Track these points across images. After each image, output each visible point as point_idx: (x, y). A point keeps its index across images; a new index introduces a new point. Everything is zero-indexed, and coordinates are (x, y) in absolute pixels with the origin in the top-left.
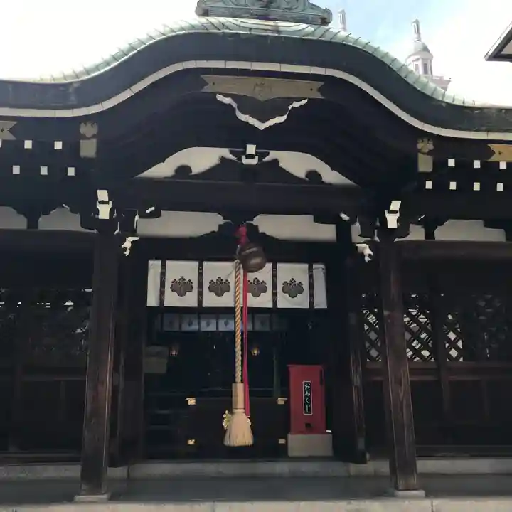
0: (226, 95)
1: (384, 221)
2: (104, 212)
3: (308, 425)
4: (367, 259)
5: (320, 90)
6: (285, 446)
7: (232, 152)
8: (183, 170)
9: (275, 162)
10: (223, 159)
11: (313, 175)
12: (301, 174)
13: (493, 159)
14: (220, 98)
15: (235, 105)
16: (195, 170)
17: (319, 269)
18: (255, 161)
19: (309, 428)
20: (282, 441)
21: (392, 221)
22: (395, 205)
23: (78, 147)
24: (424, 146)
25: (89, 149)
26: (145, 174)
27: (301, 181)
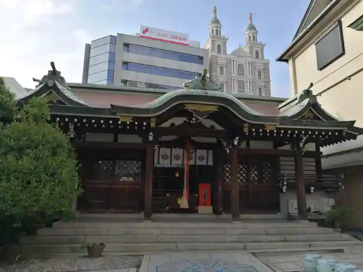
0: (191, 109)
1: (233, 142)
2: (151, 138)
3: (204, 203)
4: (228, 153)
5: (218, 109)
6: (198, 209)
7: (188, 119)
8: (173, 125)
9: (201, 123)
10: (185, 121)
11: (212, 127)
12: (208, 126)
13: (265, 129)
14: (189, 110)
15: (193, 112)
16: (176, 125)
17: (211, 152)
18: (194, 122)
19: (205, 204)
20: (197, 208)
21: (236, 143)
23: (150, 124)
24: (246, 125)
25: (153, 125)
26: (161, 126)
27: (208, 128)
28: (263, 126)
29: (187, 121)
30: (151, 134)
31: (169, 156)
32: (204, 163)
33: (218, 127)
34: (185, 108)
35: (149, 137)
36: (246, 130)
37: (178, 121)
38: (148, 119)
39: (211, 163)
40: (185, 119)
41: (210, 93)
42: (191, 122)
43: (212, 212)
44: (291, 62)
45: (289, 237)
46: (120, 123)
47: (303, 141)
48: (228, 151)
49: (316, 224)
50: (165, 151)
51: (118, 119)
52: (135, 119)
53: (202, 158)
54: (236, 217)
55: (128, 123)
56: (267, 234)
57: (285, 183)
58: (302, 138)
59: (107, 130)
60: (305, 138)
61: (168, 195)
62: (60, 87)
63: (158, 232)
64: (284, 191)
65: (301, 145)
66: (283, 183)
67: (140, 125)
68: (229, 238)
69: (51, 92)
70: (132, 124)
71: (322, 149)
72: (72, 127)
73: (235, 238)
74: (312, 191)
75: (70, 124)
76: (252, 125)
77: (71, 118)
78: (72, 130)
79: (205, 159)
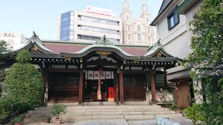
2: (81, 67)
5: (111, 53)
8: (92, 60)
10: (98, 58)
11: (111, 61)
12: (109, 60)
16: (94, 60)
18: (103, 59)
19: (111, 97)
21: (122, 68)
22: (122, 66)
23: (80, 61)
24: (124, 60)
25: (81, 61)
26: (87, 61)
27: (109, 62)
28: (133, 61)
30: (81, 65)
31: (93, 75)
32: (109, 78)
33: (114, 61)
34: (97, 53)
36: (125, 63)
37: (95, 58)
38: (79, 59)
39: (113, 78)
41: (107, 46)
43: (114, 101)
44: (157, 25)
45: (145, 113)
46: (65, 60)
47: (154, 67)
48: (118, 72)
49: (160, 106)
50: (91, 72)
51: (65, 59)
52: (72, 58)
53: (108, 75)
54: (122, 103)
55: (69, 61)
56: (136, 111)
57: (148, 87)
58: (153, 66)
59: (60, 64)
60: (154, 65)
61: (92, 93)
62: (38, 43)
63: (84, 111)
64: (147, 90)
65: (153, 69)
66: (146, 87)
67: (75, 61)
68: (117, 113)
69: (34, 46)
70: (71, 61)
71: (167, 70)
72: (43, 63)
73: (120, 113)
74: (161, 90)
75: (42, 61)
76: (127, 60)
77: (42, 59)
78: (43, 64)
79: (110, 75)
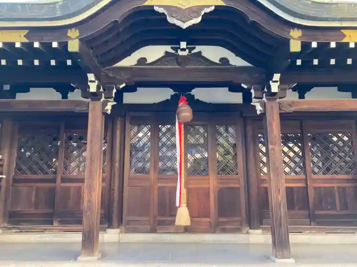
0: (160, 6)
1: (269, 87)
2: (93, 87)
4: (258, 112)
7: (172, 48)
9: (200, 53)
11: (224, 61)
12: (215, 59)
13: (345, 40)
14: (156, 9)
15: (166, 13)
16: (149, 61)
18: (186, 53)
22: (277, 77)
24: (295, 33)
27: (216, 64)
29: (173, 52)
30: (91, 77)
33: (237, 61)
34: (147, 3)
35: (89, 83)
37: (153, 53)
38: (61, 33)
40: (168, 48)
42: (180, 53)
48: (259, 108)
55: (18, 45)
